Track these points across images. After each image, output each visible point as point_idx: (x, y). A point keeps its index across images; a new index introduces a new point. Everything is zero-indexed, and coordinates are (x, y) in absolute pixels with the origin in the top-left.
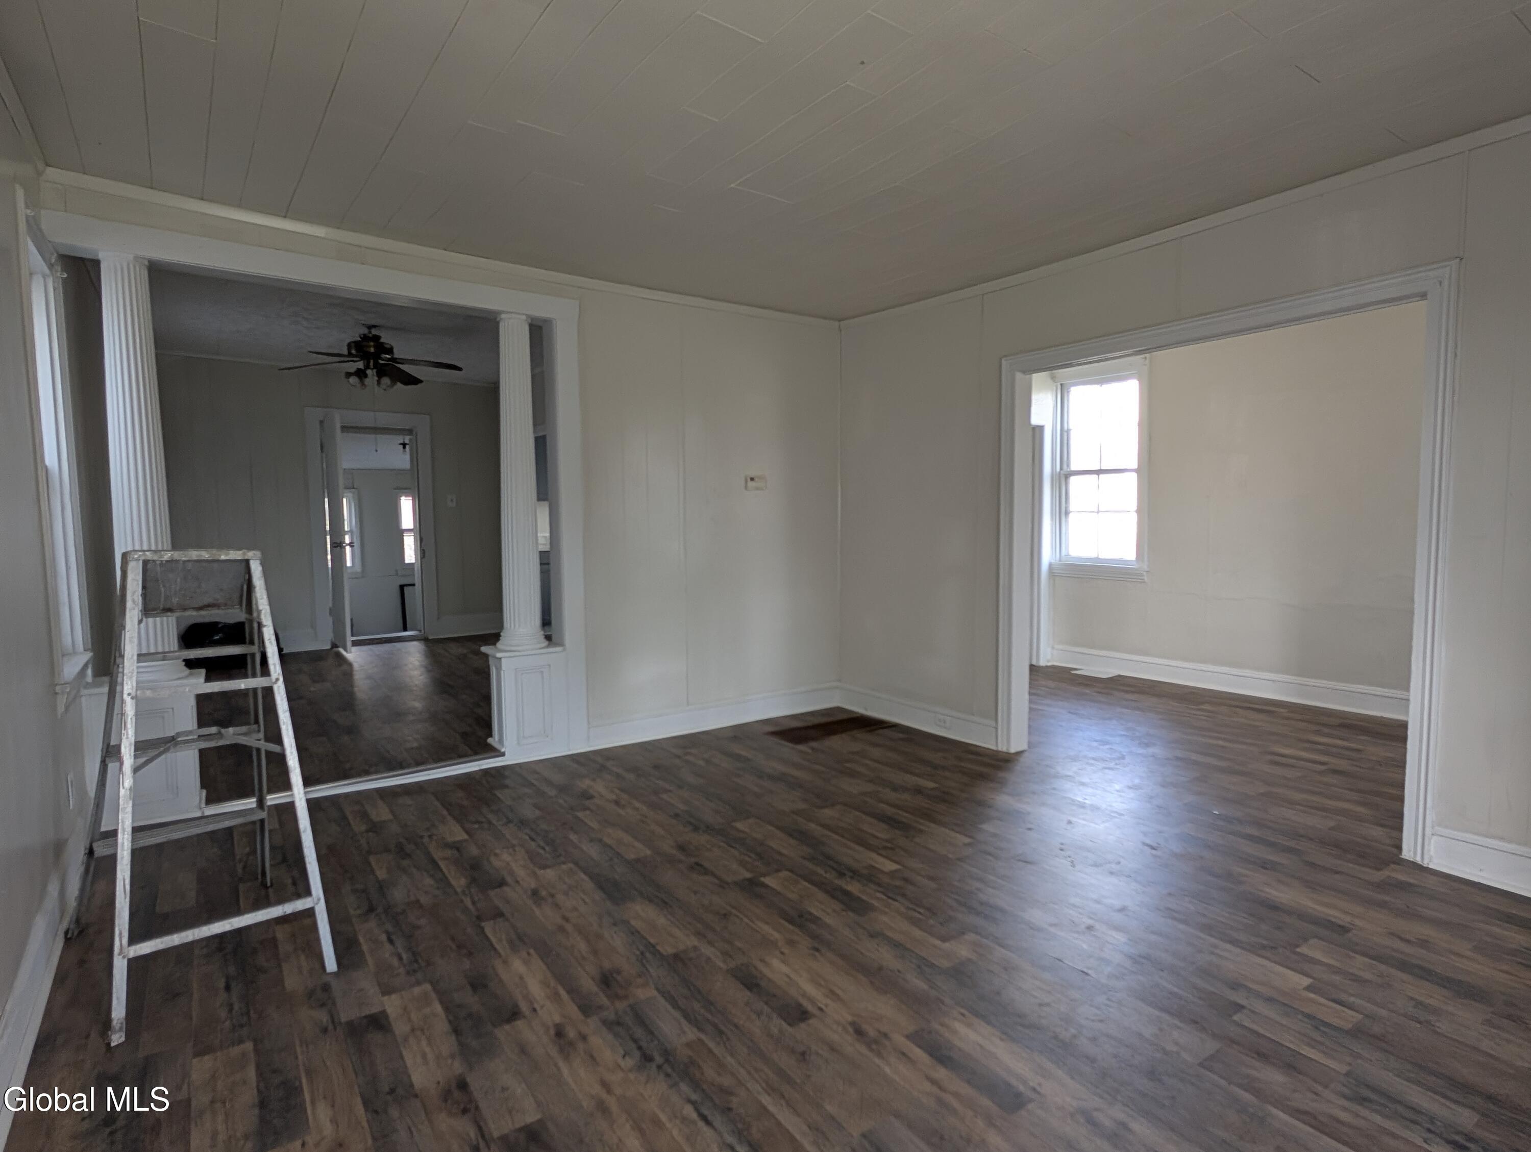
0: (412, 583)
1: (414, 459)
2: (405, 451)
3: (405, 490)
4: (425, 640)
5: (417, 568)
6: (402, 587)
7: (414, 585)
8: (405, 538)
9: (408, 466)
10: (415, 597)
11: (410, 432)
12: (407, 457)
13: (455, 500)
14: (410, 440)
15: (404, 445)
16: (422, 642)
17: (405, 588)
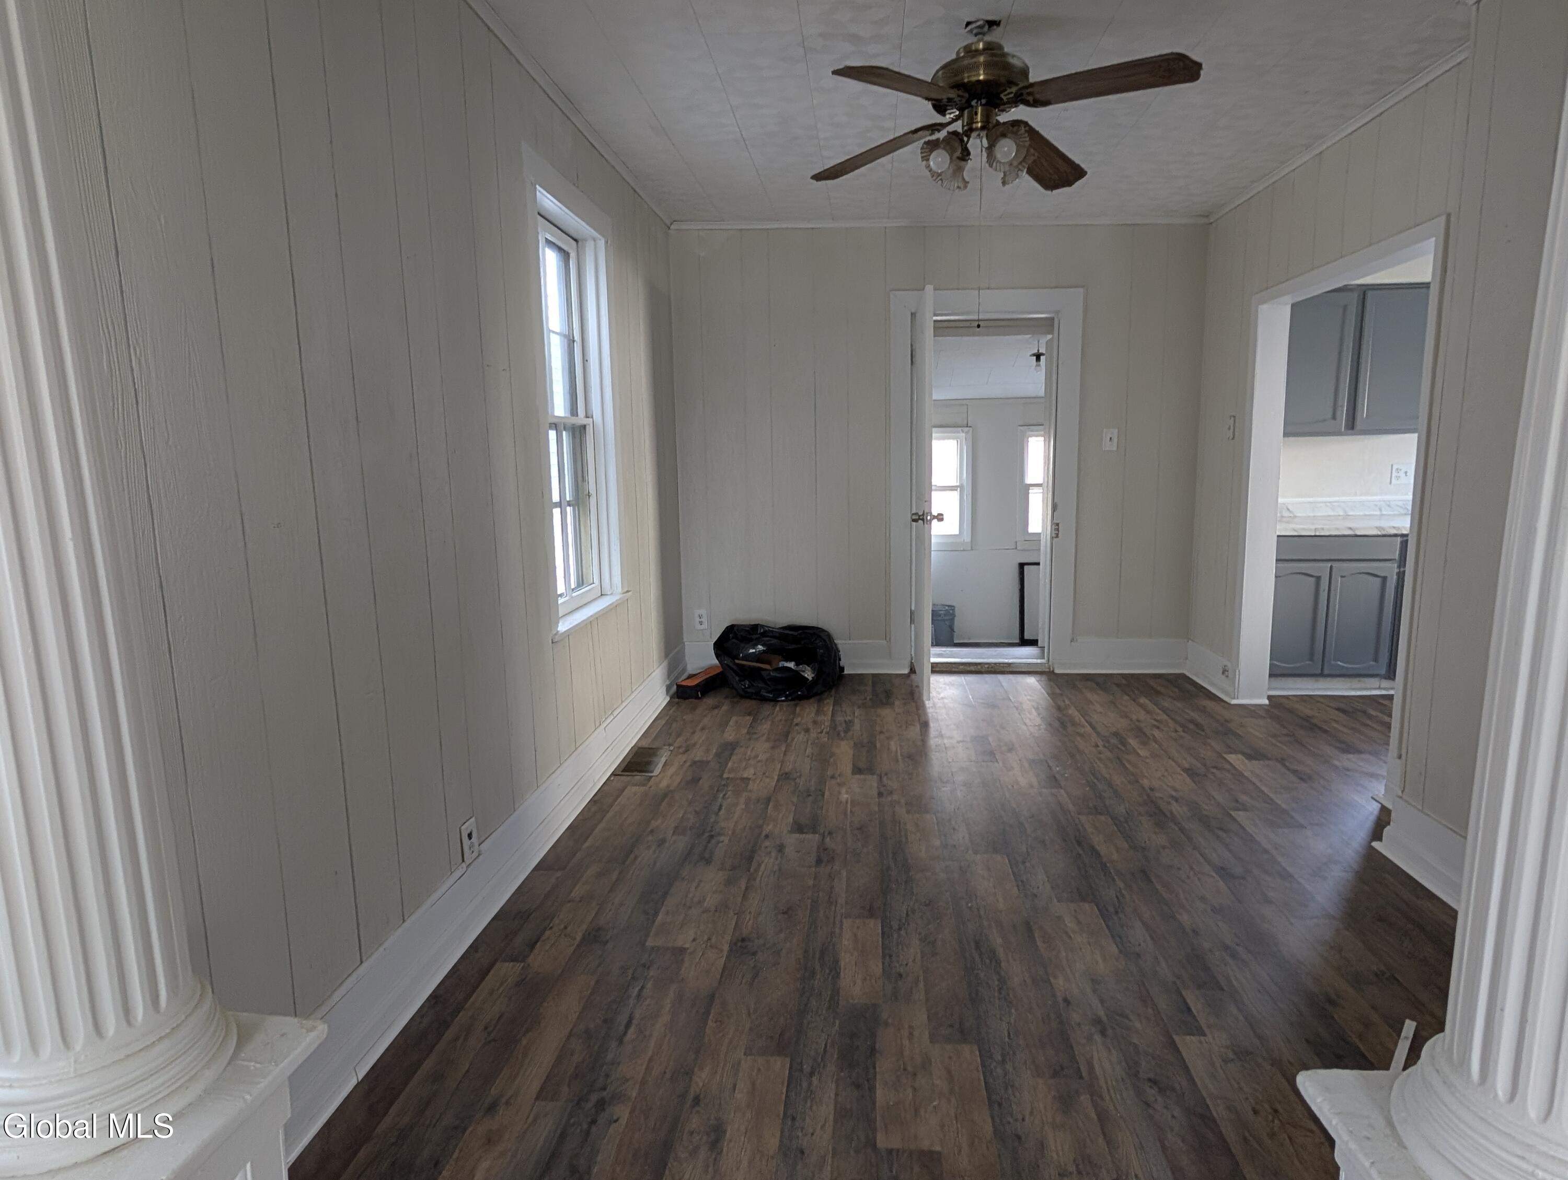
0: (1035, 561)
1: (1052, 380)
2: (1039, 365)
3: (1033, 425)
4: (1048, 674)
5: (1045, 542)
6: (1022, 566)
7: (1038, 564)
8: (1030, 495)
9: (1042, 393)
10: (1039, 580)
11: (1048, 325)
12: (1041, 375)
13: (1115, 440)
14: (1049, 344)
15: (1038, 356)
16: (1044, 678)
17: (1026, 567)
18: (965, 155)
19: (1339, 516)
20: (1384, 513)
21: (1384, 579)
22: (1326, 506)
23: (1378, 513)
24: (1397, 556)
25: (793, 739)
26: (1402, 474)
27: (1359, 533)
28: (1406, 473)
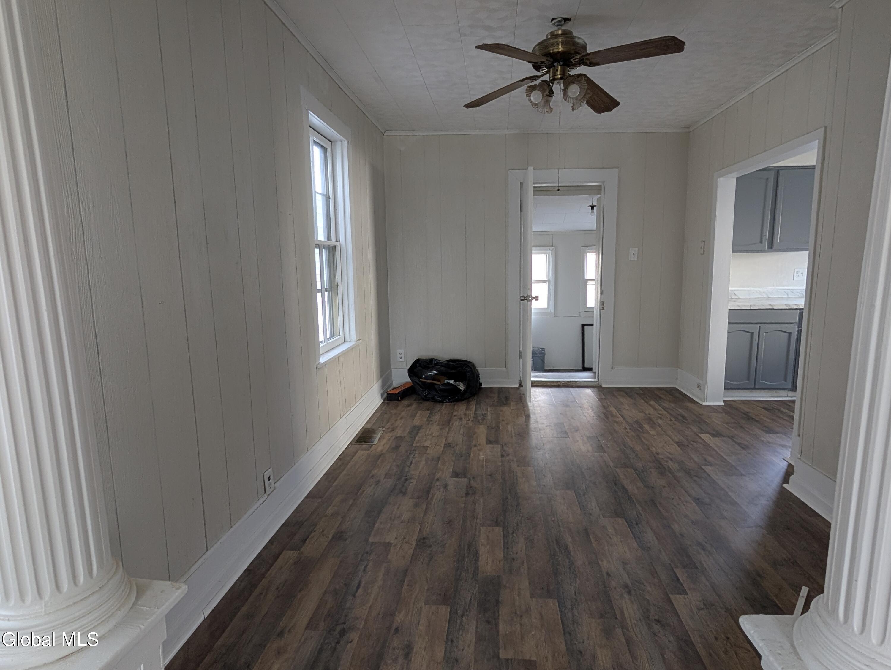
0: (591, 323)
1: (601, 221)
2: (593, 212)
3: (589, 246)
4: (598, 388)
5: (596, 313)
6: (583, 326)
7: (592, 325)
8: (588, 286)
9: (595, 227)
10: (593, 334)
11: (598, 189)
12: (594, 218)
13: (636, 254)
14: (599, 200)
15: (592, 207)
16: (596, 390)
17: (586, 327)
18: (551, 93)
19: (764, 298)
20: (790, 296)
21: (790, 334)
22: (757, 292)
23: (786, 296)
24: (797, 321)
25: (453, 424)
26: (800, 274)
27: (775, 308)
28: (802, 273)
